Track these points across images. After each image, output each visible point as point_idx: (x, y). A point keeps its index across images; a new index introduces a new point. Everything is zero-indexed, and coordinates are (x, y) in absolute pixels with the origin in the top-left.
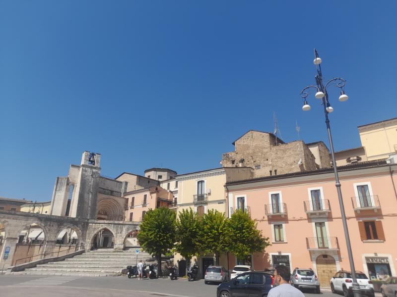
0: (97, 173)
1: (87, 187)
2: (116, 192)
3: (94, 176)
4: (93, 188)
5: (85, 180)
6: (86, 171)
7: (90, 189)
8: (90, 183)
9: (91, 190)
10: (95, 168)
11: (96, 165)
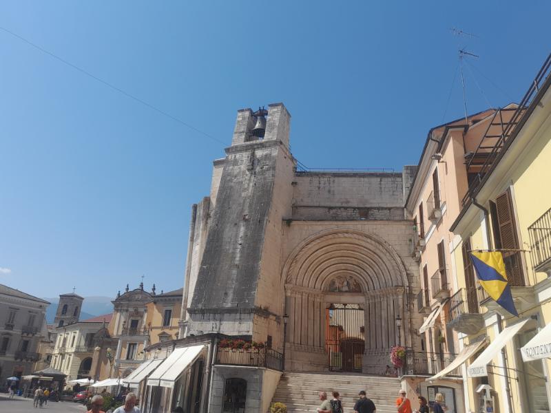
0: (267, 157)
1: (234, 207)
2: (379, 209)
3: (258, 169)
4: (250, 206)
5: (231, 187)
6: (235, 162)
7: (242, 210)
8: (243, 194)
9: (246, 212)
10: (262, 146)
11: (268, 136)
